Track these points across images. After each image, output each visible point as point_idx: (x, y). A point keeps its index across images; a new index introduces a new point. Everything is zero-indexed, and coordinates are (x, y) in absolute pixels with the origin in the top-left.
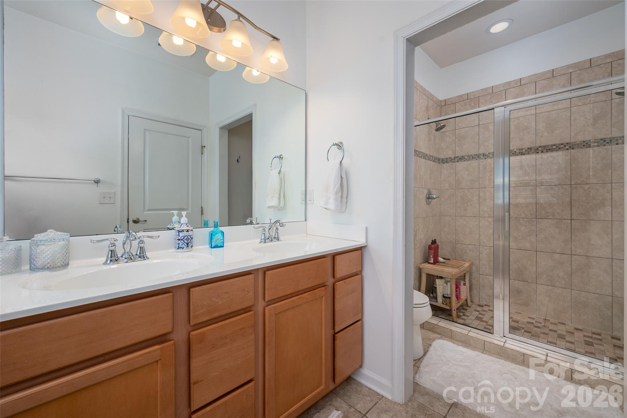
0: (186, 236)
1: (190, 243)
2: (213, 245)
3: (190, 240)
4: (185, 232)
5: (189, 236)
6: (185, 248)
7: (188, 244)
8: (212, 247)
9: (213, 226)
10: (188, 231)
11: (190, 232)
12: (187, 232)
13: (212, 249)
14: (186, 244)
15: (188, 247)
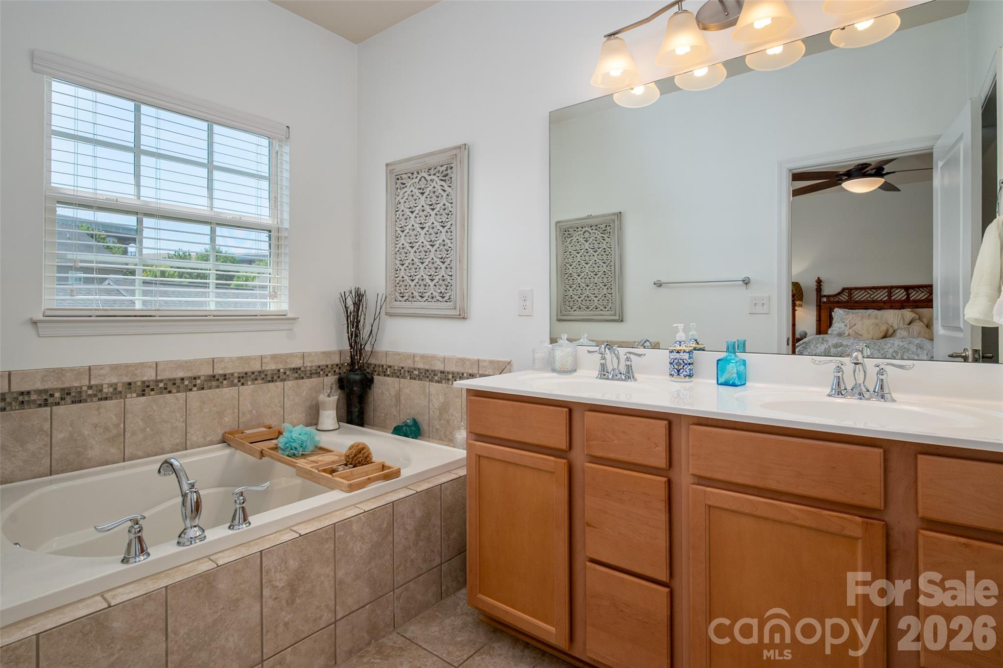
0: (676, 359)
1: (682, 370)
2: (721, 380)
3: (682, 366)
4: (675, 353)
5: (681, 359)
6: (675, 376)
7: (678, 371)
8: (719, 383)
9: (726, 351)
10: (678, 352)
11: (682, 354)
12: (678, 354)
13: (720, 386)
14: (676, 371)
15: (678, 375)
